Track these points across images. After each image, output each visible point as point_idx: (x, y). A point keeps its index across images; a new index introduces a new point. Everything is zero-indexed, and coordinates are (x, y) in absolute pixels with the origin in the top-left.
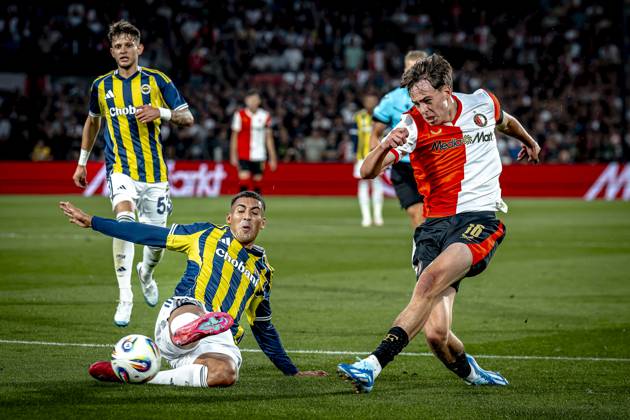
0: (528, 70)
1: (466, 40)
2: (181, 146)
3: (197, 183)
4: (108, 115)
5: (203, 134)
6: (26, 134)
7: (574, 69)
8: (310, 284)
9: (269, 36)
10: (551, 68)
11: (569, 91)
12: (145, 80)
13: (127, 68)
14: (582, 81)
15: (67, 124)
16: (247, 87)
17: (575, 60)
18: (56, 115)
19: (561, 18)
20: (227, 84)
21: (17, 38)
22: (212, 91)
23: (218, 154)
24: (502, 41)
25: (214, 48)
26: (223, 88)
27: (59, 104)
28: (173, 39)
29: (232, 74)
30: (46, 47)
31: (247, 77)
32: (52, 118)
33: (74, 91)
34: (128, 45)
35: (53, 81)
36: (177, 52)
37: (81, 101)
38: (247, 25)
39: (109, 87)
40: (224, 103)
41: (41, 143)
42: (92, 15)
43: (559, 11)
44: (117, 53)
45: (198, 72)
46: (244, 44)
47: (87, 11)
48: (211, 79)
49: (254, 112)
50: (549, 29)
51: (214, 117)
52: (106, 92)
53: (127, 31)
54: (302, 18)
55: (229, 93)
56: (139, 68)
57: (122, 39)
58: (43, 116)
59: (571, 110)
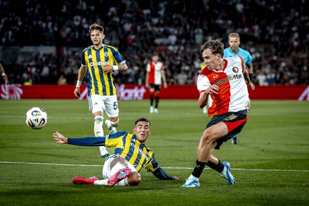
0: (275, 44)
1: (249, 31)
2: (123, 78)
3: (134, 94)
4: (89, 65)
5: (133, 73)
6: (55, 73)
7: (296, 44)
8: (181, 139)
9: (162, 29)
10: (286, 43)
11: (294, 54)
12: (106, 50)
13: (97, 45)
14: (299, 49)
15: (74, 69)
16: (152, 52)
17: (296, 40)
18: (69, 64)
19: (290, 22)
20: (143, 51)
21: (51, 31)
22: (137, 54)
23: (140, 81)
24: (264, 31)
25: (138, 35)
26: (142, 53)
27: (70, 60)
28: (120, 30)
29: (146, 47)
30: (64, 35)
31: (152, 47)
32: (67, 66)
33: (77, 54)
34: (97, 35)
35: (67, 50)
36: (122, 37)
37: (79, 58)
38: (152, 25)
39: (90, 53)
40: (142, 59)
41: (62, 77)
42: (84, 20)
43: (289, 18)
44: (92, 38)
45: (131, 45)
46: (151, 33)
47: (82, 19)
48: (137, 49)
49: (156, 63)
50: (285, 26)
51: (138, 65)
53: (98, 28)
54: (177, 22)
55: (145, 54)
56: (103, 45)
57: (94, 32)
58: (63, 65)
59: (295, 62)
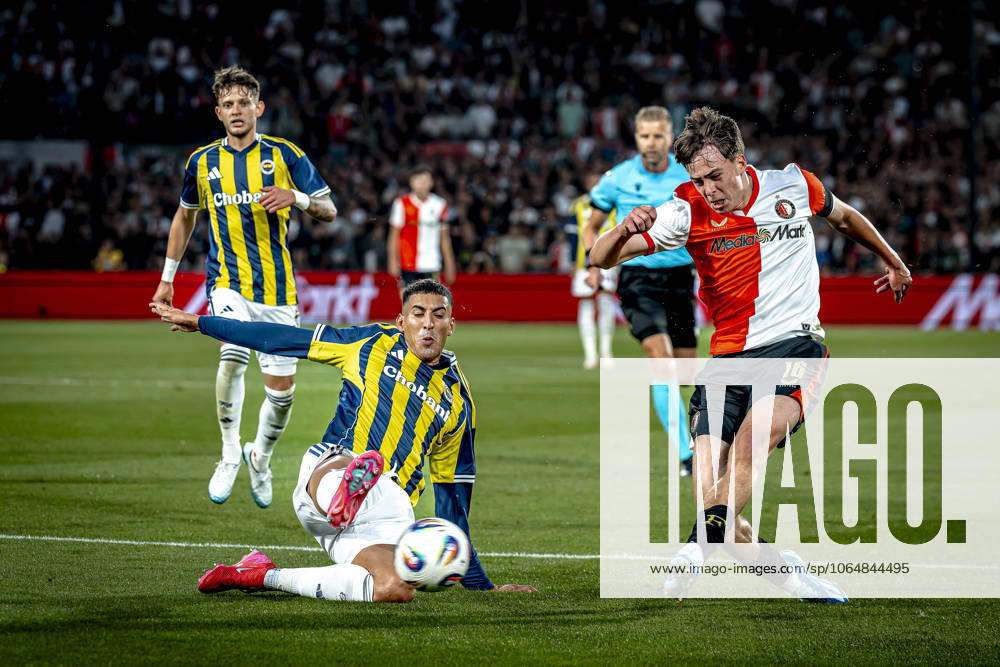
0: (830, 136)
1: (738, 92)
2: (316, 250)
3: (333, 304)
4: (212, 204)
5: (349, 232)
6: (86, 231)
7: (899, 135)
8: (507, 453)
9: (446, 86)
10: (865, 135)
11: (891, 168)
12: (266, 153)
13: (241, 136)
14: (911, 152)
15: (148, 217)
16: (413, 161)
17: (900, 122)
18: (132, 202)
19: (880, 61)
20: (384, 158)
21: (72, 88)
22: (361, 168)
23: (371, 260)
24: (791, 92)
25: (366, 104)
26: (378, 163)
27: (135, 187)
28: (304, 90)
29: (391, 143)
30: (116, 102)
31: (413, 147)
32: (125, 208)
33: (158, 167)
34: (244, 103)
35: (126, 153)
36: (311, 112)
37: (168, 183)
38: (413, 70)
39: (214, 161)
40: (380, 186)
41: (108, 245)
42: (184, 55)
43: (877, 50)
44: (225, 114)
45: (341, 139)
46: (409, 97)
47: (176, 48)
48: (362, 151)
49: (423, 199)
50: (861, 77)
51: (364, 206)
52: (210, 170)
53: (241, 81)
54: (496, 60)
55: (387, 170)
56: (258, 137)
57: (234, 94)
58: (112, 205)
59: (893, 196)
